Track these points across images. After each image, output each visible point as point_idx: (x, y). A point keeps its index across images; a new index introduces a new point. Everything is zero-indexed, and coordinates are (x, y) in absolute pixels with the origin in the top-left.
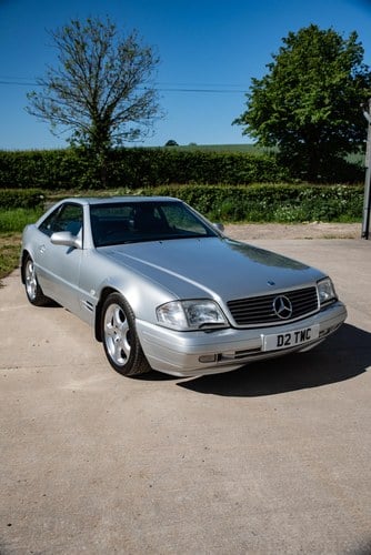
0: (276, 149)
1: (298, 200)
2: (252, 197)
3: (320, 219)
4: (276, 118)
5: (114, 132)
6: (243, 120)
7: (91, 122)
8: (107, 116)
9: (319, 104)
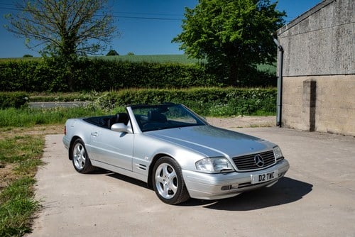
0: (205, 61)
1: (226, 99)
2: (192, 97)
3: (243, 113)
4: (205, 38)
5: (79, 47)
6: (180, 38)
7: (60, 38)
8: (74, 34)
9: (235, 28)
